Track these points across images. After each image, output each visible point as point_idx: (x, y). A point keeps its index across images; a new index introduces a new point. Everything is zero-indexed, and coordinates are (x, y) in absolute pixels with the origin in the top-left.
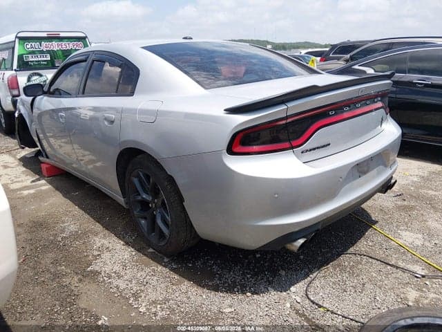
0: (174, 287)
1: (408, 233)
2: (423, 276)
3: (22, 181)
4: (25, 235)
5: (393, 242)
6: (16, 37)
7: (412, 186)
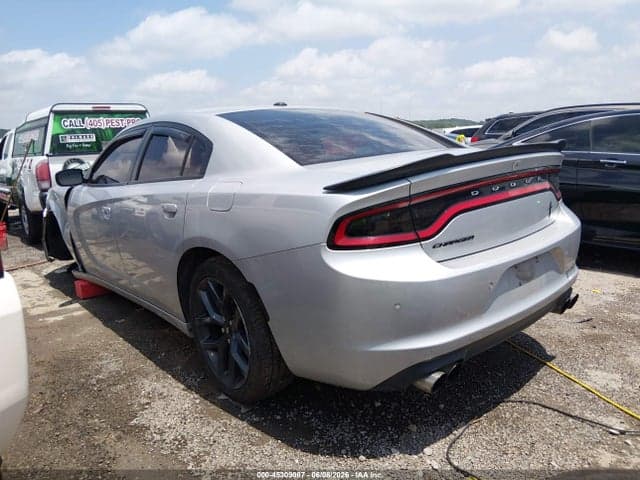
0: (254, 448)
1: (598, 373)
2: (622, 433)
3: (47, 305)
4: (46, 377)
5: (577, 386)
6: (51, 111)
7: (606, 308)
